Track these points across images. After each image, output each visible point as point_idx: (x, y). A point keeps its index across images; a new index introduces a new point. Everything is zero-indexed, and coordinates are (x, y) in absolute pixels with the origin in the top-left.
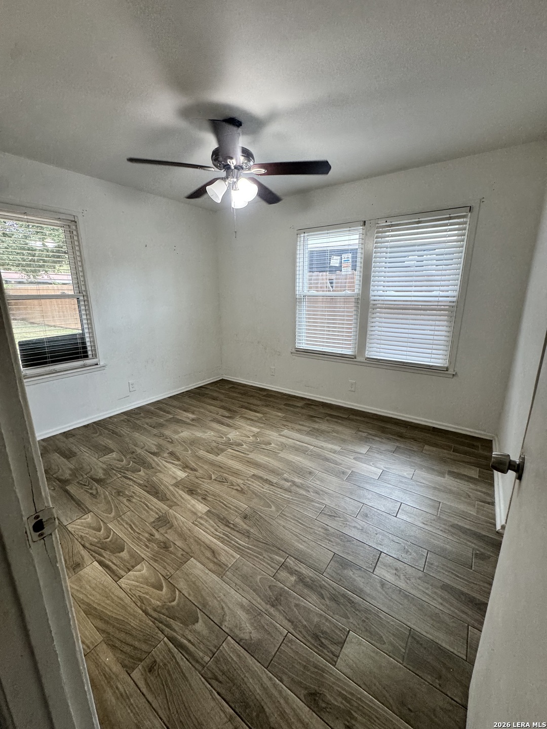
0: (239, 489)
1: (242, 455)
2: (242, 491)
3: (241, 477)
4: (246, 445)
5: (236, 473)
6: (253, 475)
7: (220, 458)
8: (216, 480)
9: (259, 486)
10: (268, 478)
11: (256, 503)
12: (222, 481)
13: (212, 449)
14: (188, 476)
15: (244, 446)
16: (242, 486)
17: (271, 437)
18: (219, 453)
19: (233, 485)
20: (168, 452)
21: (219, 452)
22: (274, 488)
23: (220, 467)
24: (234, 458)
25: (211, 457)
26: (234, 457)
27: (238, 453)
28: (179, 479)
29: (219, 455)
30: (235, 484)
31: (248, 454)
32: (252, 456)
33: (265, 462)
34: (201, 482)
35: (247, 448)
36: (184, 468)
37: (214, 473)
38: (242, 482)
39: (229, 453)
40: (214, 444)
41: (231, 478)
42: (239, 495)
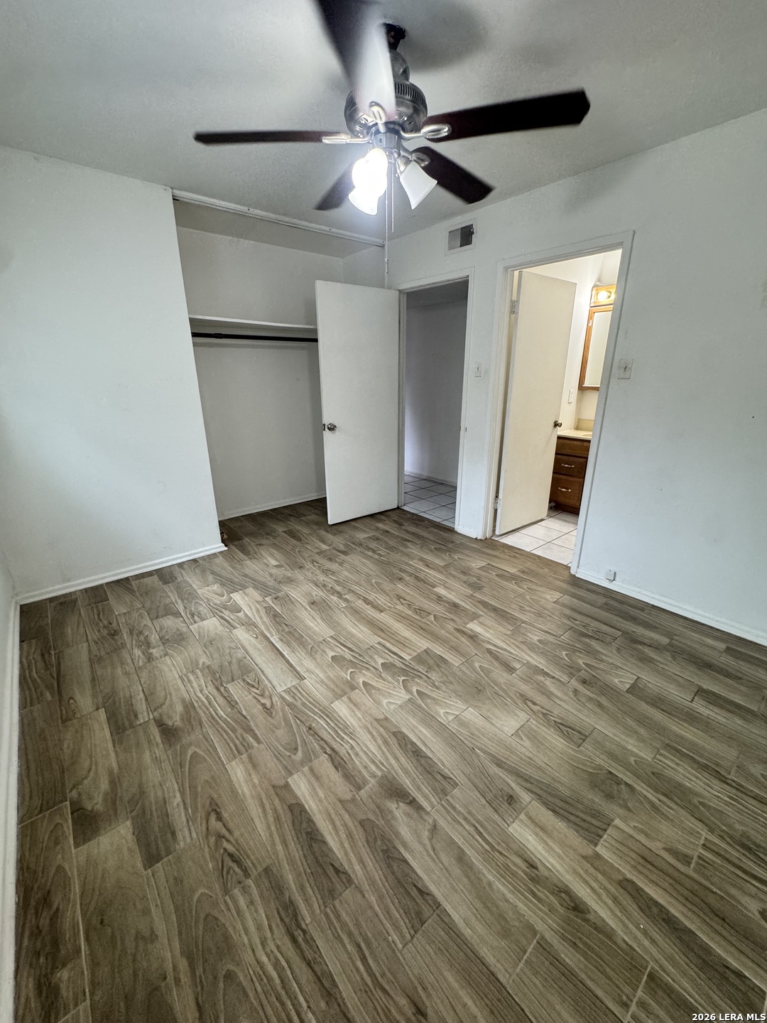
0: (402, 600)
1: (388, 645)
2: (399, 598)
3: (396, 611)
4: (376, 662)
5: (401, 618)
6: (382, 611)
7: (423, 644)
8: (428, 613)
9: (379, 600)
10: (366, 606)
11: (387, 586)
12: (419, 611)
13: (438, 666)
14: (466, 624)
15: (380, 661)
16: (398, 602)
17: (321, 675)
18: (425, 654)
19: (408, 605)
20: (517, 672)
21: (425, 656)
22: (365, 596)
23: (423, 630)
24: (402, 640)
25: (438, 650)
26: (403, 643)
27: (395, 649)
28: (475, 621)
29: (425, 651)
30: (406, 606)
31: (379, 643)
32: (373, 639)
33: (360, 626)
34: (447, 614)
35: (376, 657)
36: (476, 636)
37: (432, 623)
38: (397, 607)
39: (409, 651)
40: (434, 676)
41: (410, 612)
42: (403, 595)
